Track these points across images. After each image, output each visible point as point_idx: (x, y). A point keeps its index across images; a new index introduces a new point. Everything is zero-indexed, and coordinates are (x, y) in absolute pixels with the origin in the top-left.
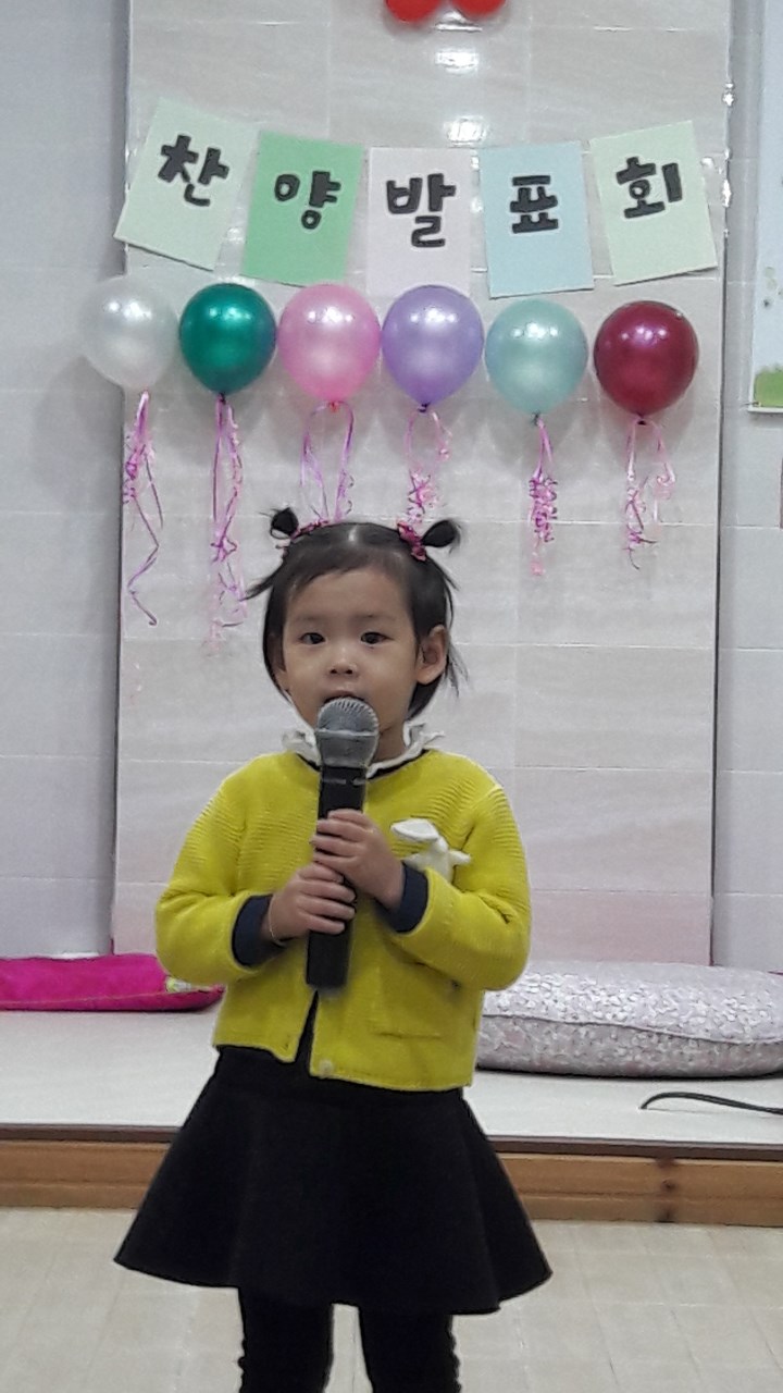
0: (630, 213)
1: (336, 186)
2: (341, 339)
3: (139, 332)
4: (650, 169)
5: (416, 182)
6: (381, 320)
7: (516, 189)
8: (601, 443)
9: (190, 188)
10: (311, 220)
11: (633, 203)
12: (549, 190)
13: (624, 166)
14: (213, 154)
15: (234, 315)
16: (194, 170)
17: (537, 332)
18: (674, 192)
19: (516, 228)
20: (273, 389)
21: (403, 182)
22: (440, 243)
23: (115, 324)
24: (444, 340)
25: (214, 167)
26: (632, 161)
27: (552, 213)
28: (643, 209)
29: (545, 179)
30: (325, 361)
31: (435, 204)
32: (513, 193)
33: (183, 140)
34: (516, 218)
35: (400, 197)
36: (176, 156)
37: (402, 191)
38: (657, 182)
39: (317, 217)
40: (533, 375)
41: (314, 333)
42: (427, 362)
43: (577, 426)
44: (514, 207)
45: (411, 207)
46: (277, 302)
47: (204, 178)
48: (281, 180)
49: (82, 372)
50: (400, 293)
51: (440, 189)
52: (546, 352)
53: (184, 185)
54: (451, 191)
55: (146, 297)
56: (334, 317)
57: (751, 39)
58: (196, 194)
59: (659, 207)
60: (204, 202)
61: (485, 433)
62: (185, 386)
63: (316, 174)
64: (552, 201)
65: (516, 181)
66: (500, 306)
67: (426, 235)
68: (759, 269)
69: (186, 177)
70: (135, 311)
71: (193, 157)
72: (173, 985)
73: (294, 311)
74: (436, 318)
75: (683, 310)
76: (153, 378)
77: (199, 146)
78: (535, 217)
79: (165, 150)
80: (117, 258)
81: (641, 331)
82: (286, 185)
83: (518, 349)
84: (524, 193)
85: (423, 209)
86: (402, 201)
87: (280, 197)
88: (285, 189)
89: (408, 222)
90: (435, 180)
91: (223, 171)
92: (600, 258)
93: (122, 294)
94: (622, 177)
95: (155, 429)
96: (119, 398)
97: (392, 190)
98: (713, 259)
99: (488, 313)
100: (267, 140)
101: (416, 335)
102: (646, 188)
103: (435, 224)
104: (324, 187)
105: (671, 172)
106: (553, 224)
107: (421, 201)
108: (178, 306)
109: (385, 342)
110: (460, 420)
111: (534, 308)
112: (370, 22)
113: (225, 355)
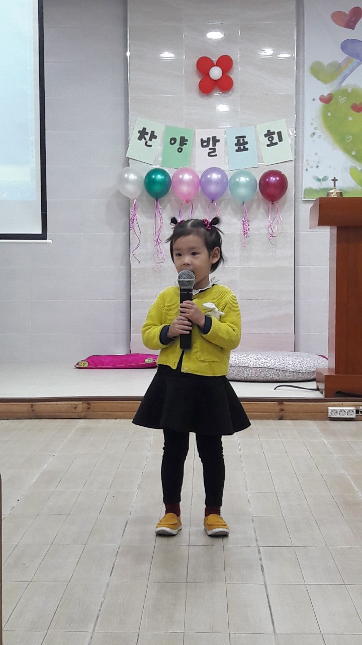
0: (268, 146)
1: (187, 140)
2: (188, 183)
3: (133, 183)
4: (274, 133)
5: (209, 139)
6: (200, 177)
7: (236, 140)
8: (262, 210)
9: (146, 142)
10: (180, 150)
11: (269, 143)
12: (246, 140)
13: (266, 133)
14: (153, 132)
15: (159, 177)
16: (147, 137)
17: (243, 179)
18: (280, 139)
19: (237, 151)
20: (170, 197)
21: (205, 139)
22: (216, 155)
23: (127, 181)
24: (217, 182)
25: (153, 136)
26: (269, 131)
27: (247, 146)
28: (272, 144)
29: (244, 137)
30: (185, 189)
31: (214, 145)
34: (237, 148)
35: (204, 143)
36: (143, 133)
37: (205, 141)
38: (276, 137)
39: (182, 149)
40: (243, 191)
41: (181, 182)
42: (213, 188)
43: (255, 206)
44: (236, 145)
45: (207, 146)
46: (171, 173)
47: (150, 140)
48: (171, 139)
49: (118, 194)
50: (204, 170)
51: (215, 140)
52: (246, 185)
54: (218, 141)
55: (135, 173)
56: (187, 177)
57: (301, 96)
58: (148, 144)
59: (276, 144)
60: (151, 146)
61: (229, 208)
62: (147, 198)
63: (181, 137)
64: (247, 143)
65: (236, 138)
66: (233, 172)
67: (212, 154)
68: (304, 160)
69: (145, 139)
70: (132, 177)
71: (147, 134)
72: (147, 361)
73: (176, 175)
74: (215, 176)
75: (283, 172)
76: (138, 194)
77: (149, 130)
78: (242, 147)
79: (139, 132)
80: (127, 162)
81: (272, 178)
82: (173, 141)
83: (238, 184)
84: (239, 141)
85: (211, 146)
87: (171, 144)
89: (207, 150)
90: (214, 138)
91: (155, 137)
92: (260, 159)
93: (128, 172)
94: (266, 135)
95: (139, 209)
96: (129, 201)
97: (202, 141)
98: (292, 158)
99: (229, 175)
100: (167, 128)
101: (210, 181)
102: (273, 139)
103: (214, 150)
104: (183, 141)
105: (279, 134)
106: (247, 149)
107: (210, 144)
108: (144, 176)
109: (202, 183)
110: (222, 205)
111: (242, 173)
112: (195, 94)
113: (157, 188)
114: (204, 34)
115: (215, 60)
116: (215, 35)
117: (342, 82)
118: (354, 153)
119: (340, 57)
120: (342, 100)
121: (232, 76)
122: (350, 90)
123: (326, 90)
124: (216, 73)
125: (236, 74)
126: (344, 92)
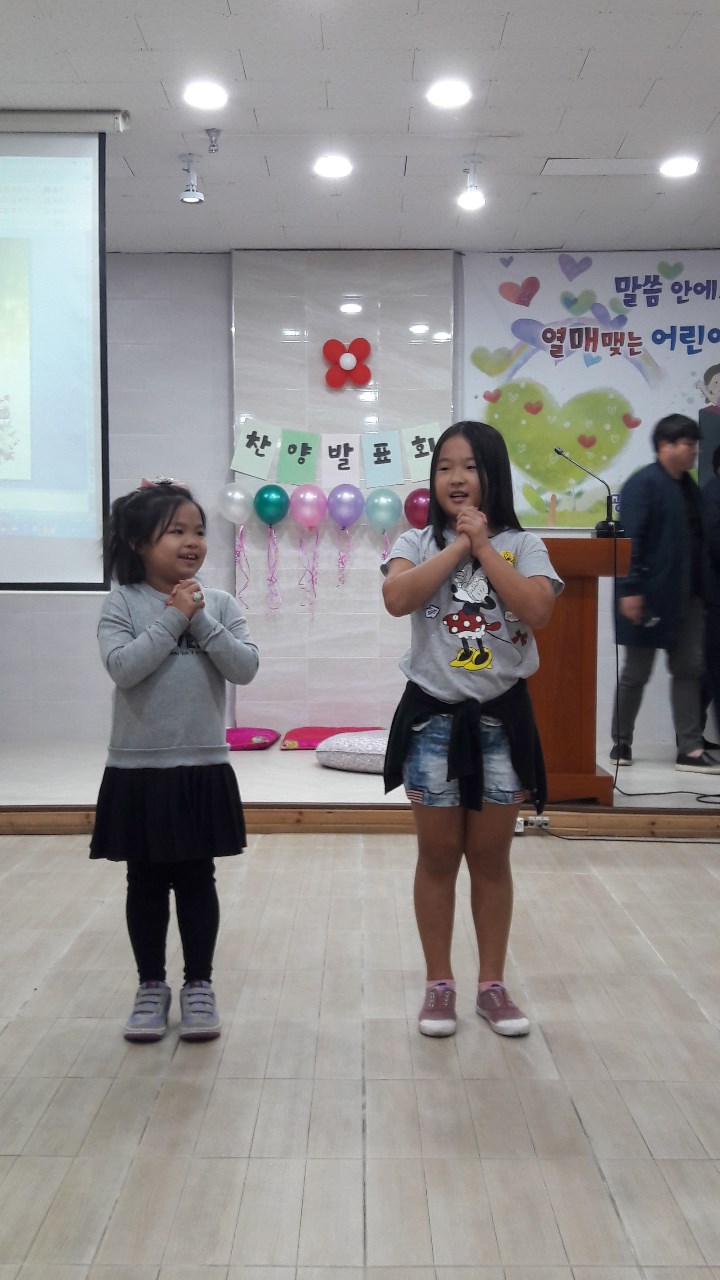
0: (417, 456)
1: (310, 448)
2: (312, 504)
3: (239, 503)
4: (424, 440)
5: (339, 446)
6: (327, 497)
7: (375, 449)
9: (257, 450)
10: (301, 461)
11: (418, 452)
12: (387, 449)
13: (414, 439)
14: (265, 437)
15: (274, 496)
16: (259, 444)
17: (384, 500)
19: (376, 462)
20: (288, 523)
21: (334, 447)
22: (348, 468)
23: (231, 500)
24: (350, 504)
25: (266, 442)
26: (417, 437)
27: (388, 457)
28: (421, 455)
29: (386, 444)
30: (308, 512)
31: (346, 454)
32: (374, 450)
33: (254, 433)
34: (376, 459)
35: (333, 452)
36: (252, 439)
37: (334, 450)
38: (427, 445)
39: (303, 459)
40: (383, 516)
41: (303, 502)
42: (344, 512)
44: (375, 455)
45: (337, 456)
46: (289, 491)
47: (262, 447)
48: (290, 447)
49: (220, 518)
50: (335, 486)
51: (348, 449)
52: (387, 508)
53: (255, 450)
54: (352, 449)
55: (242, 491)
56: (310, 496)
57: (460, 392)
58: (260, 452)
60: (262, 455)
61: (366, 537)
62: (257, 523)
63: (303, 444)
64: (389, 452)
65: (376, 445)
66: (370, 491)
67: (343, 466)
69: (256, 446)
70: (238, 496)
71: (258, 439)
72: (256, 740)
73: (296, 494)
74: (347, 496)
76: (245, 519)
77: (260, 435)
78: (383, 458)
79: (248, 436)
80: (232, 476)
81: (421, 499)
82: (292, 448)
83: (377, 507)
84: (378, 450)
85: (342, 456)
86: (334, 453)
87: (290, 453)
88: (292, 450)
89: (337, 461)
90: (346, 445)
91: (269, 444)
92: (406, 472)
93: (233, 490)
94: (414, 443)
95: (247, 538)
96: (234, 527)
97: (331, 450)
99: (366, 494)
100: (285, 434)
101: (340, 502)
102: (422, 447)
103: (346, 461)
104: (306, 449)
106: (389, 461)
107: (340, 454)
108: (253, 493)
109: (329, 505)
110: (357, 532)
111: (383, 492)
112: (322, 390)
113: (271, 511)
114: (335, 310)
115: (347, 344)
116: (351, 309)
117: (512, 376)
118: (528, 467)
119: (510, 342)
120: (513, 398)
121: (368, 366)
122: (523, 385)
123: (492, 384)
124: (348, 361)
125: (374, 363)
126: (514, 388)
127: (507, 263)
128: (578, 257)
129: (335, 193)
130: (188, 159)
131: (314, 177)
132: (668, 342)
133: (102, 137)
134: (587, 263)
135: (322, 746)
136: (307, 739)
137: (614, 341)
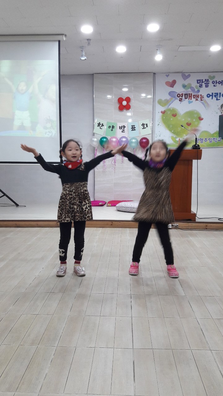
2: (115, 142)
3: (96, 142)
5: (122, 126)
6: (119, 140)
8: (140, 151)
10: (112, 130)
15: (105, 140)
16: (101, 126)
17: (134, 141)
18: (147, 126)
19: (132, 130)
23: (93, 141)
24: (125, 142)
25: (103, 125)
26: (143, 123)
27: (135, 129)
28: (144, 128)
29: (134, 126)
32: (131, 127)
35: (120, 128)
36: (99, 124)
38: (145, 125)
40: (133, 145)
41: (112, 141)
43: (138, 150)
46: (109, 138)
48: (109, 126)
49: (91, 146)
50: (121, 137)
52: (135, 143)
54: (125, 127)
55: (96, 138)
56: (114, 140)
57: (154, 111)
58: (101, 128)
59: (146, 128)
62: (100, 147)
64: (135, 128)
66: (131, 138)
67: (123, 131)
68: (155, 133)
70: (95, 140)
72: (100, 204)
74: (124, 139)
75: (148, 138)
76: (97, 146)
77: (101, 123)
79: (98, 124)
80: (94, 134)
81: (144, 140)
83: (132, 142)
87: (109, 128)
89: (121, 130)
92: (140, 133)
93: (94, 138)
94: (142, 125)
95: (98, 151)
96: (94, 148)
98: (151, 133)
99: (129, 139)
100: (108, 123)
101: (122, 141)
104: (113, 127)
105: (147, 125)
107: (123, 128)
108: (99, 139)
109: (119, 142)
111: (133, 138)
112: (117, 111)
113: (104, 143)
114: (121, 89)
115: (124, 98)
116: (125, 89)
117: (169, 106)
118: (173, 131)
119: (168, 97)
120: (169, 113)
121: (130, 104)
122: (171, 109)
123: (163, 109)
124: (124, 103)
125: (132, 103)
126: (169, 110)
127: (167, 76)
128: (187, 74)
129: (122, 57)
130: (82, 48)
131: (116, 52)
132: (211, 97)
133: (59, 41)
134: (189, 76)
135: (117, 205)
136: (113, 203)
137: (196, 97)
